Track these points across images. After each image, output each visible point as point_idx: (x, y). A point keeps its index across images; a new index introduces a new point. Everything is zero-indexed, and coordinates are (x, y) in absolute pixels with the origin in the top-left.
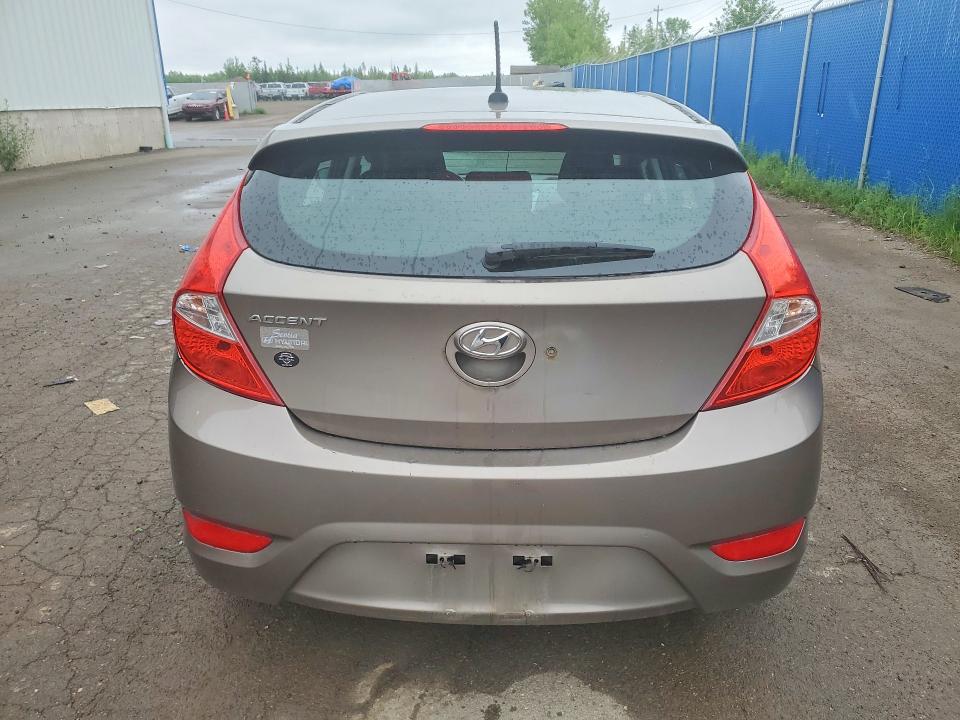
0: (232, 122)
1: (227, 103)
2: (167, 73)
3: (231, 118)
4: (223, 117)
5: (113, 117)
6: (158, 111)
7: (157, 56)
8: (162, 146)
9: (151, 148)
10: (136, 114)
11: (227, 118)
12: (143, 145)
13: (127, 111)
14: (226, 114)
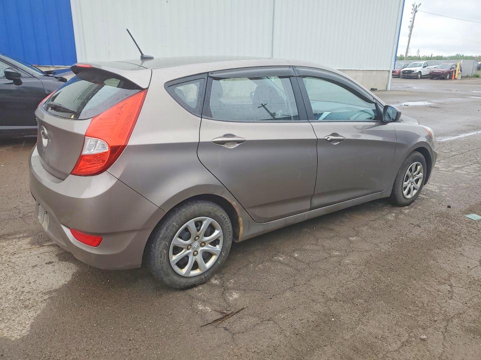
0: (456, 81)
1: (455, 71)
2: (398, 55)
3: (455, 79)
4: (450, 78)
5: (361, 74)
6: (387, 72)
7: (395, 48)
8: (384, 88)
9: (376, 89)
10: (374, 73)
11: (453, 78)
12: (373, 88)
13: (370, 72)
14: (453, 76)
